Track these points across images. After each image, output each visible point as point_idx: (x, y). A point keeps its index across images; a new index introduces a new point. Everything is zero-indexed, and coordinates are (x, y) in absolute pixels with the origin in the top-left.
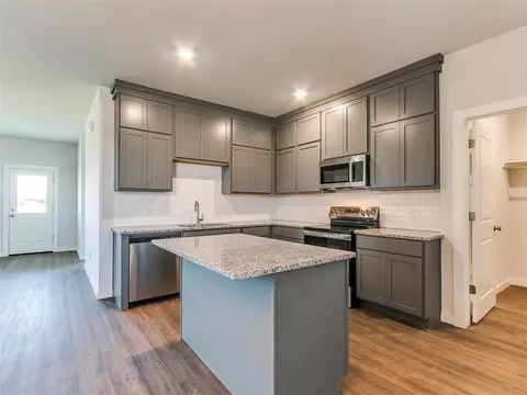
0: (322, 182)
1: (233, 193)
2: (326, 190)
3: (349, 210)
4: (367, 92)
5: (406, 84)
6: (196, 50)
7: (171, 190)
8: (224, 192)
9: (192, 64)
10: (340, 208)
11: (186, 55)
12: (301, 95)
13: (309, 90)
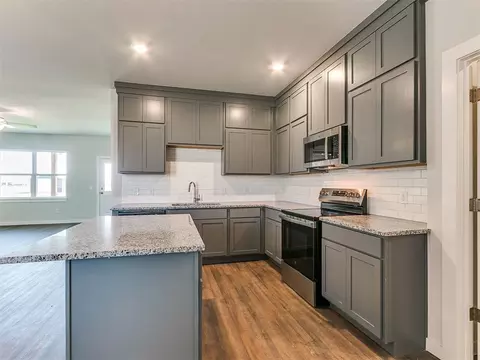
1: (227, 174)
2: (313, 170)
3: (335, 193)
4: (343, 51)
5: (383, 29)
6: (149, 44)
7: (163, 173)
11: (140, 49)
12: (278, 68)
13: (286, 63)
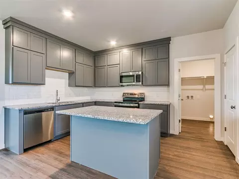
0: (121, 82)
1: (76, 86)
2: (122, 86)
3: (131, 94)
4: (142, 47)
5: (159, 46)
7: (44, 84)
8: (70, 86)
9: (71, 19)
10: (128, 94)
12: (113, 43)
